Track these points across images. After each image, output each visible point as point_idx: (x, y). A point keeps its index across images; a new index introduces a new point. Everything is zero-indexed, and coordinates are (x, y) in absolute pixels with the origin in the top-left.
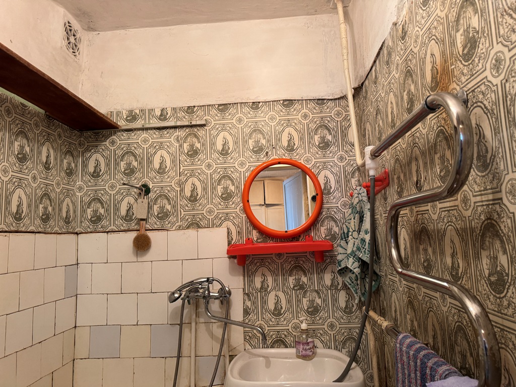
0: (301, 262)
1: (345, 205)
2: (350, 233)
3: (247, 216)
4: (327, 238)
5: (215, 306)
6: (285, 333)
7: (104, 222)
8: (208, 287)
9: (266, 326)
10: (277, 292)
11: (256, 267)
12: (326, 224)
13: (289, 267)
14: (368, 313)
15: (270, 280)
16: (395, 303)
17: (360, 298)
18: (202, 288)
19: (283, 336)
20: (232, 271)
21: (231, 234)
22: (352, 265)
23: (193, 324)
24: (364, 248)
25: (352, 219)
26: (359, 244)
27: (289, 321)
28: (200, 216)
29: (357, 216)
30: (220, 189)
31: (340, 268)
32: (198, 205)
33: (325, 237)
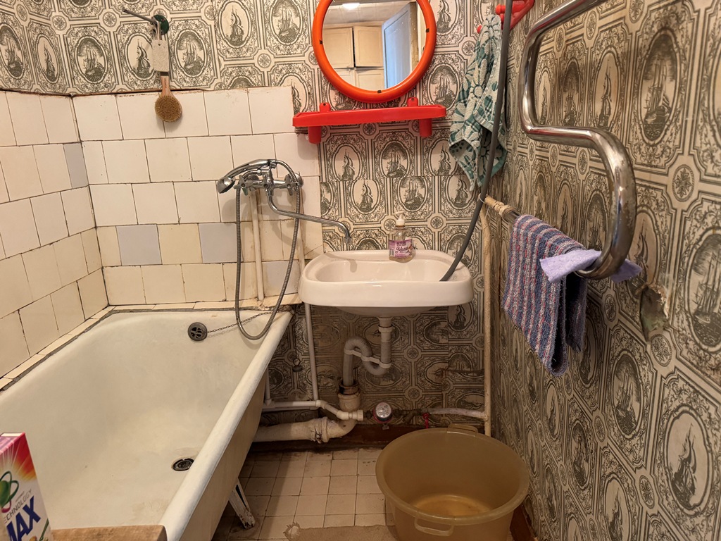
0: (401, 138)
1: (468, 49)
2: (471, 90)
3: (321, 67)
4: (439, 101)
5: (283, 199)
6: (376, 232)
7: (108, 78)
8: (270, 172)
9: (351, 223)
10: (366, 181)
11: (336, 147)
12: (438, 79)
13: (382, 146)
14: (484, 200)
15: (356, 165)
16: (521, 184)
17: (476, 183)
18: (261, 174)
19: (374, 236)
20: (303, 153)
21: (298, 96)
22: (470, 135)
23: (255, 222)
24: (488, 111)
25: (477, 67)
26: (483, 105)
27: (382, 217)
28: (250, 69)
29: (484, 62)
30: (276, 23)
31: (453, 143)
32: (245, 49)
33: (437, 99)
